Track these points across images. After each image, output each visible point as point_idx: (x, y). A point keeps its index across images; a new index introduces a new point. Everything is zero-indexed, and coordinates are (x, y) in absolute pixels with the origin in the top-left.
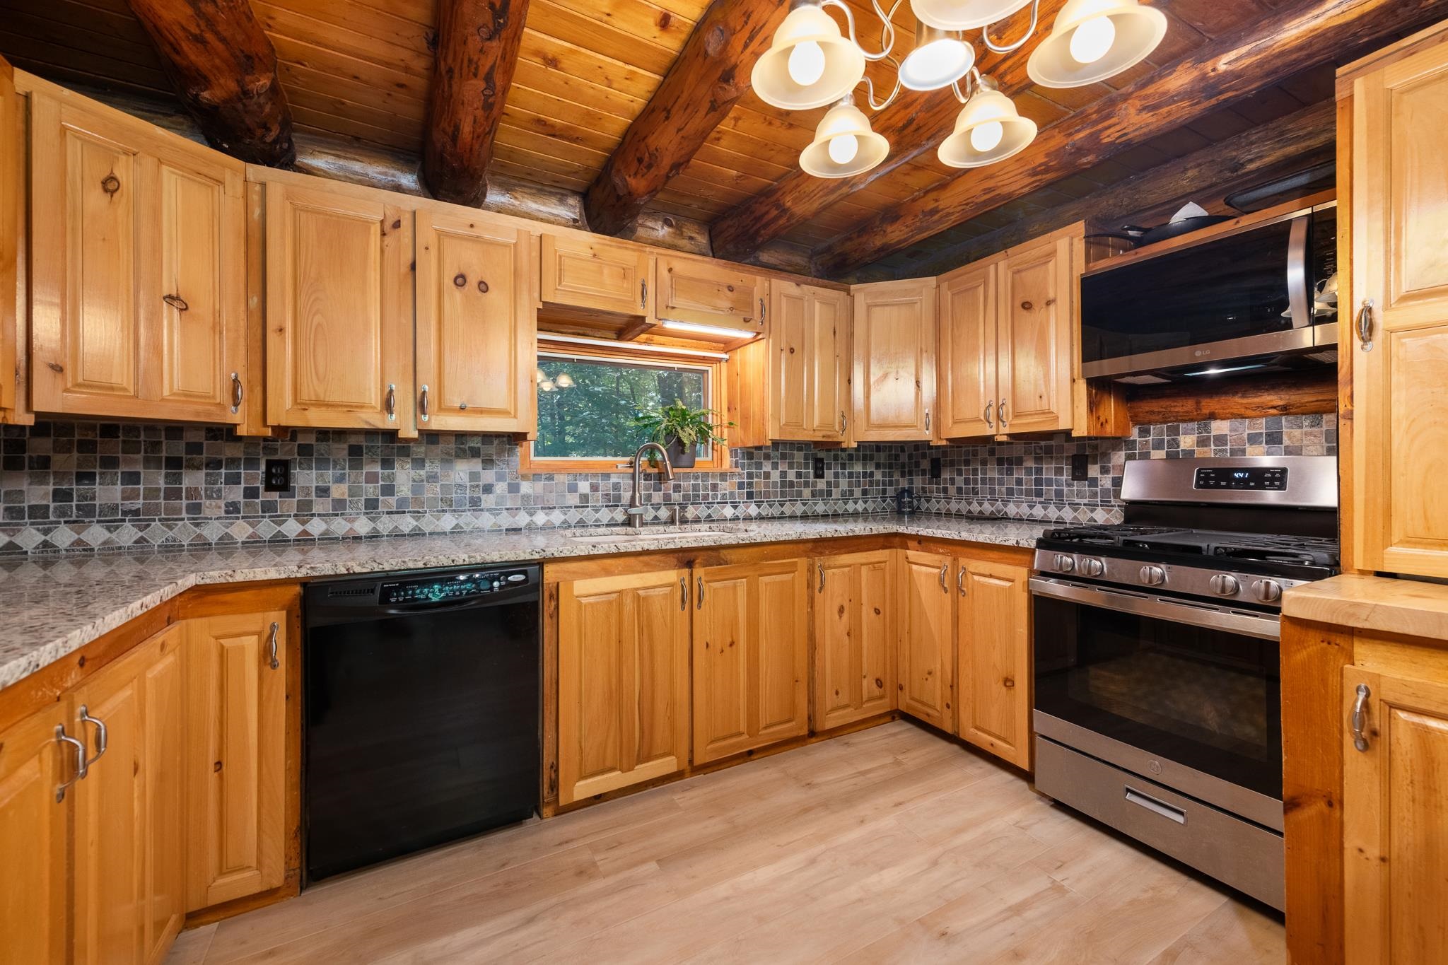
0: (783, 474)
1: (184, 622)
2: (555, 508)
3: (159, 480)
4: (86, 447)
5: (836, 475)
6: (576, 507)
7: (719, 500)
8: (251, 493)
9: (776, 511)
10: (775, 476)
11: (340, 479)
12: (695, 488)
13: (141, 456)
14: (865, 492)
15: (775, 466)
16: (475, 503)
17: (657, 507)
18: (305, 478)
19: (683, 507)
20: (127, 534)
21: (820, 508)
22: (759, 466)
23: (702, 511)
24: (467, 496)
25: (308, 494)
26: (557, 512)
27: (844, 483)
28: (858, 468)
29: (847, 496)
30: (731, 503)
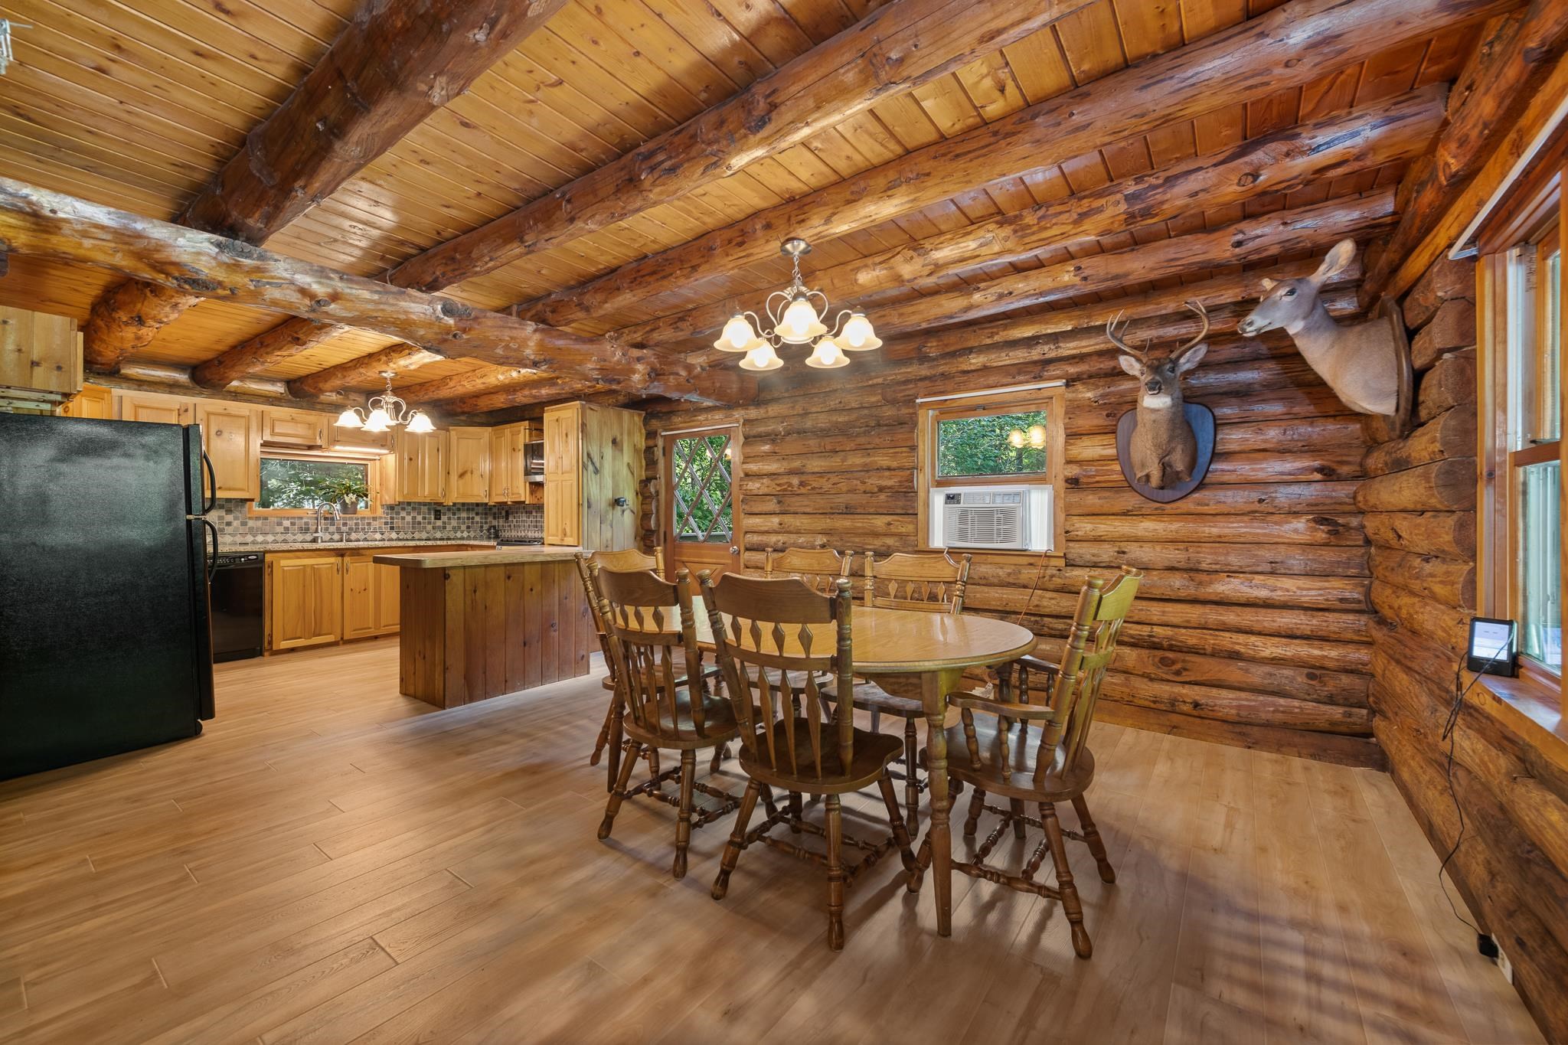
0: (414, 518)
2: (269, 533)
5: (449, 519)
7: (372, 531)
9: (409, 536)
10: (409, 518)
12: (356, 524)
14: (468, 527)
15: (409, 514)
19: (349, 534)
22: (398, 513)
23: (361, 536)
27: (454, 523)
28: (464, 515)
29: (455, 529)
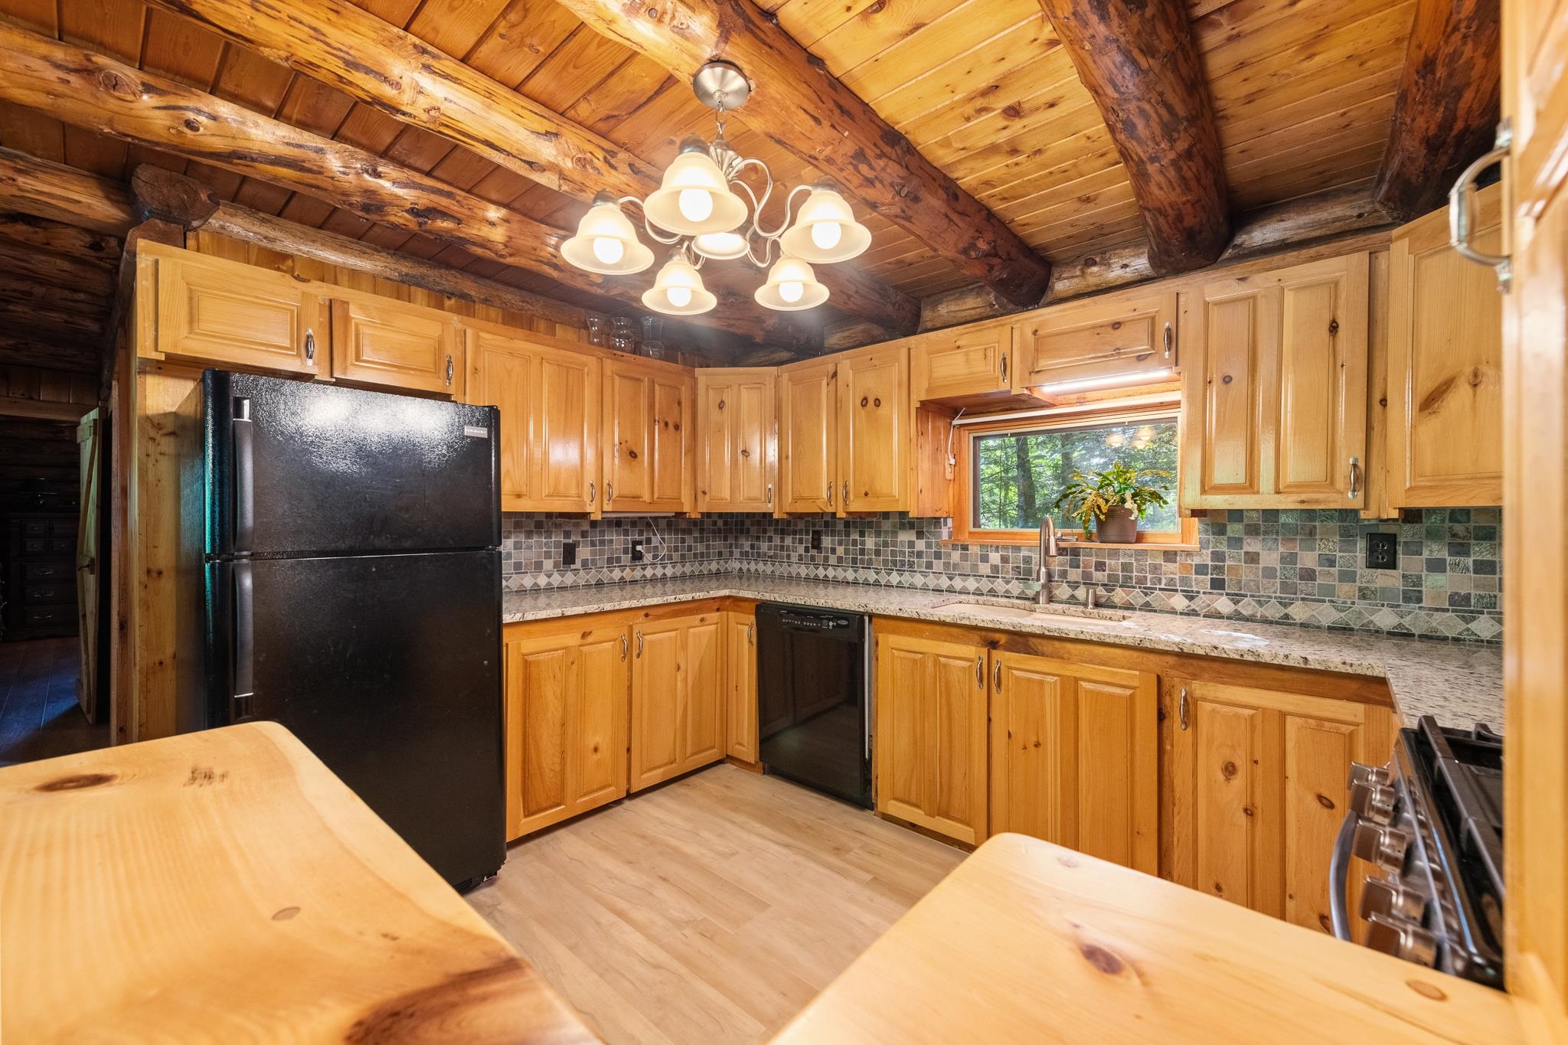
1: (725, 613)
2: (969, 575)
3: (777, 541)
4: (759, 523)
6: (987, 577)
7: (1163, 586)
8: (807, 550)
9: (1273, 611)
10: (1271, 560)
11: (840, 544)
12: (1127, 567)
13: (772, 528)
15: (1270, 545)
16: (911, 564)
17: (1075, 585)
18: (827, 541)
20: (769, 569)
21: (1386, 619)
22: (1237, 543)
23: (1136, 596)
24: (907, 560)
25: (827, 552)
26: (971, 579)
30: (1181, 591)
